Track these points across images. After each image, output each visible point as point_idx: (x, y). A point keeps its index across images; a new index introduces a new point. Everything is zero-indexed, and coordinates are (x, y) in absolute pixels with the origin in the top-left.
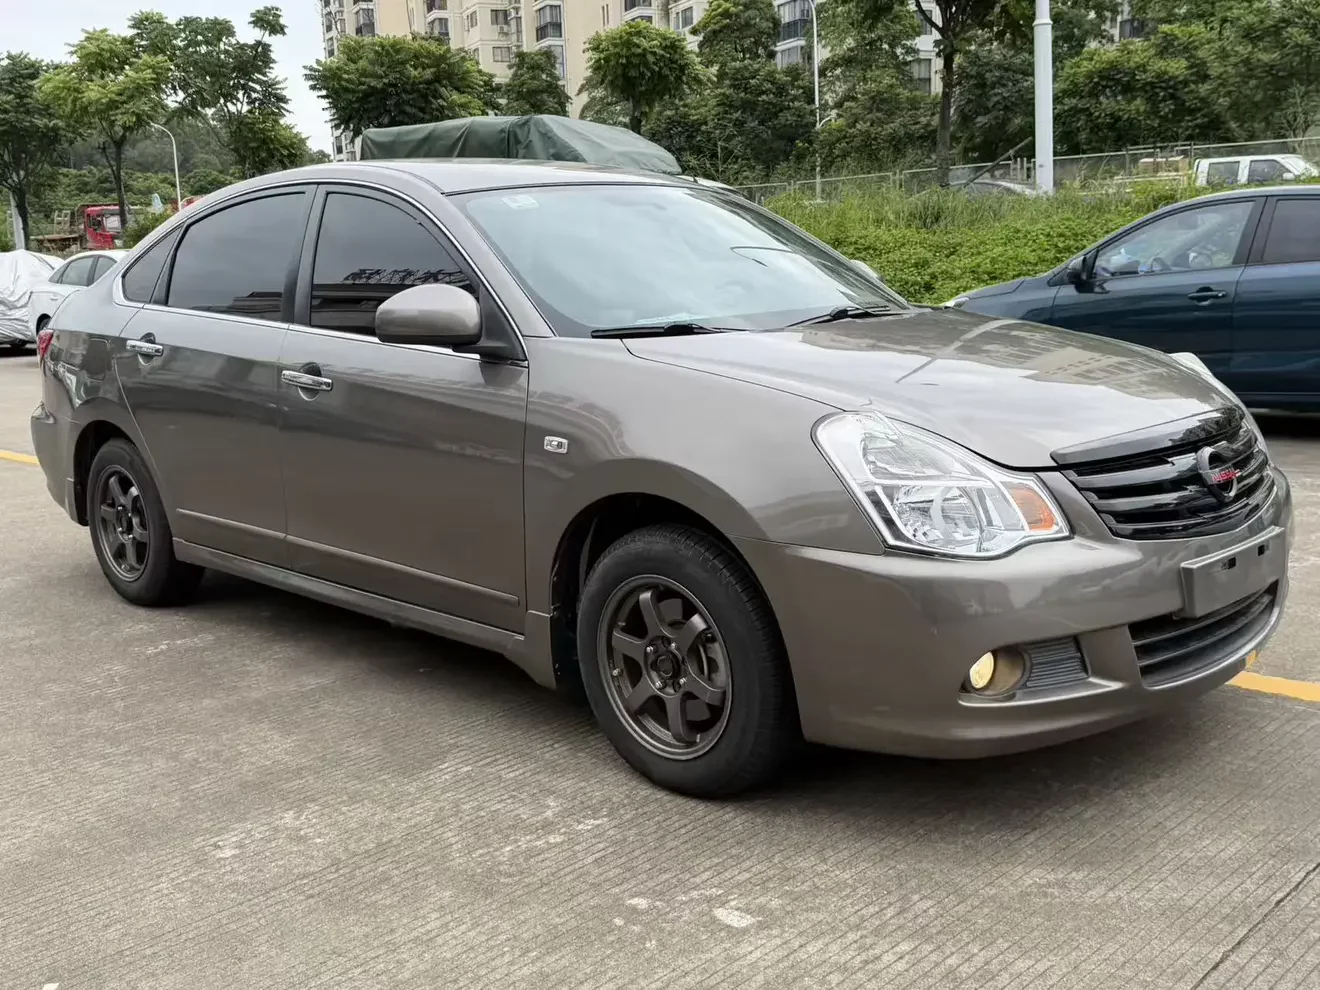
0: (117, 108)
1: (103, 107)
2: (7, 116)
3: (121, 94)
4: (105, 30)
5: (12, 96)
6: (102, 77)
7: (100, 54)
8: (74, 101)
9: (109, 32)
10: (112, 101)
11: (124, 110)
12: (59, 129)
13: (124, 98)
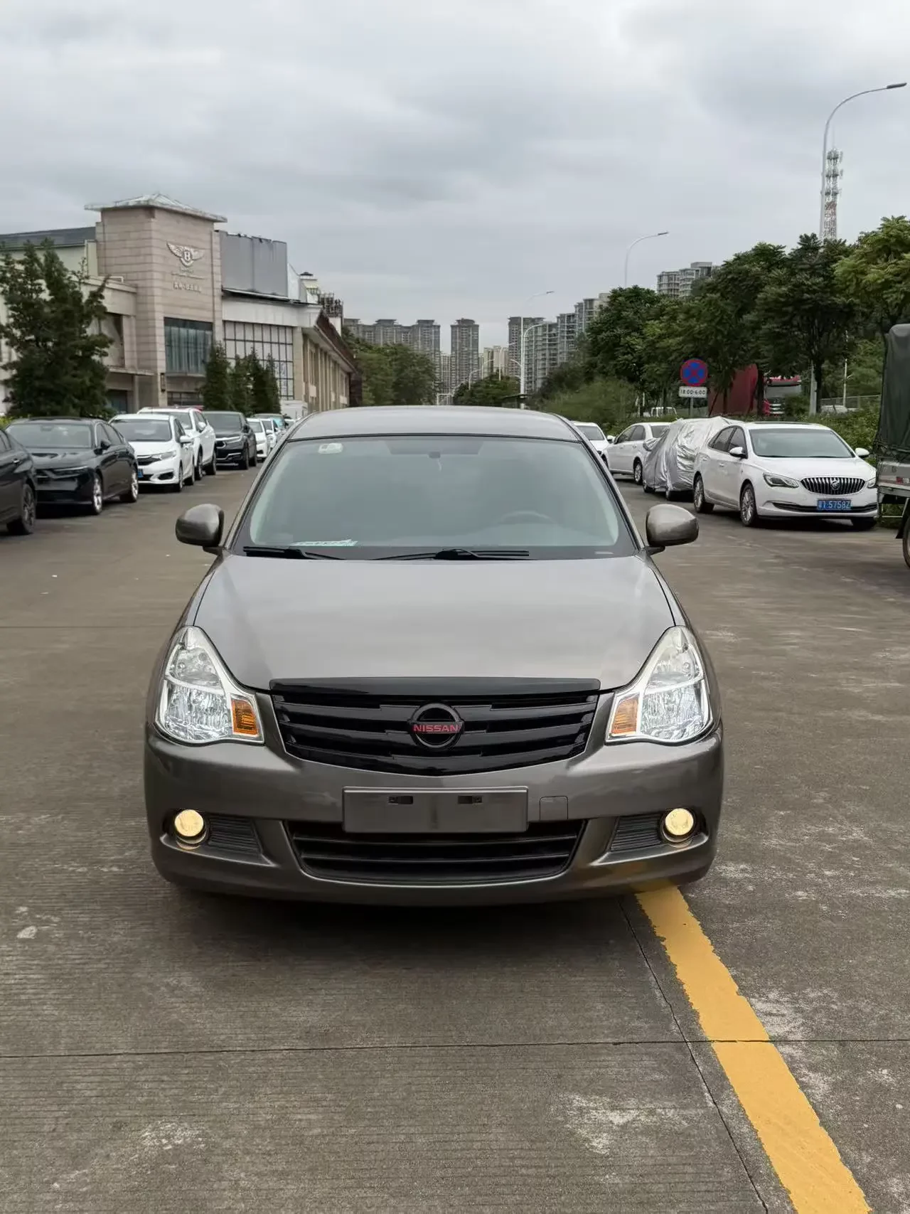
0: (891, 287)
1: (879, 287)
2: (813, 296)
3: (898, 275)
4: (902, 217)
5: (821, 279)
6: (886, 260)
7: (887, 241)
8: (858, 284)
9: (906, 219)
10: (887, 281)
11: (895, 290)
12: (855, 305)
13: (899, 278)
